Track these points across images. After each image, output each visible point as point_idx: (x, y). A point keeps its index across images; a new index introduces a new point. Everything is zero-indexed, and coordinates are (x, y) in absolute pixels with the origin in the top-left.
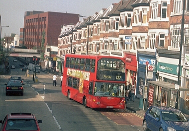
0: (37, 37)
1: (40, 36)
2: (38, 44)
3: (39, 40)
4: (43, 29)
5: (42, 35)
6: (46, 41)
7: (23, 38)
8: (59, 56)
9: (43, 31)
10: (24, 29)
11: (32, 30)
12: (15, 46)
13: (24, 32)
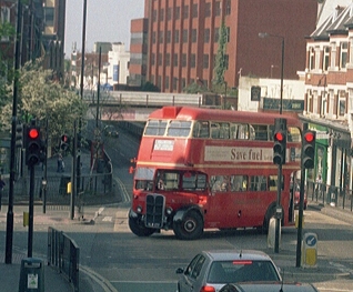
0: (195, 50)
1: (207, 47)
2: (200, 73)
3: (202, 61)
4: (219, 20)
5: (215, 39)
6: (232, 62)
7: (144, 53)
8: (313, 115)
9: (218, 23)
10: (145, 21)
11: (178, 23)
12: (112, 83)
13: (145, 32)
